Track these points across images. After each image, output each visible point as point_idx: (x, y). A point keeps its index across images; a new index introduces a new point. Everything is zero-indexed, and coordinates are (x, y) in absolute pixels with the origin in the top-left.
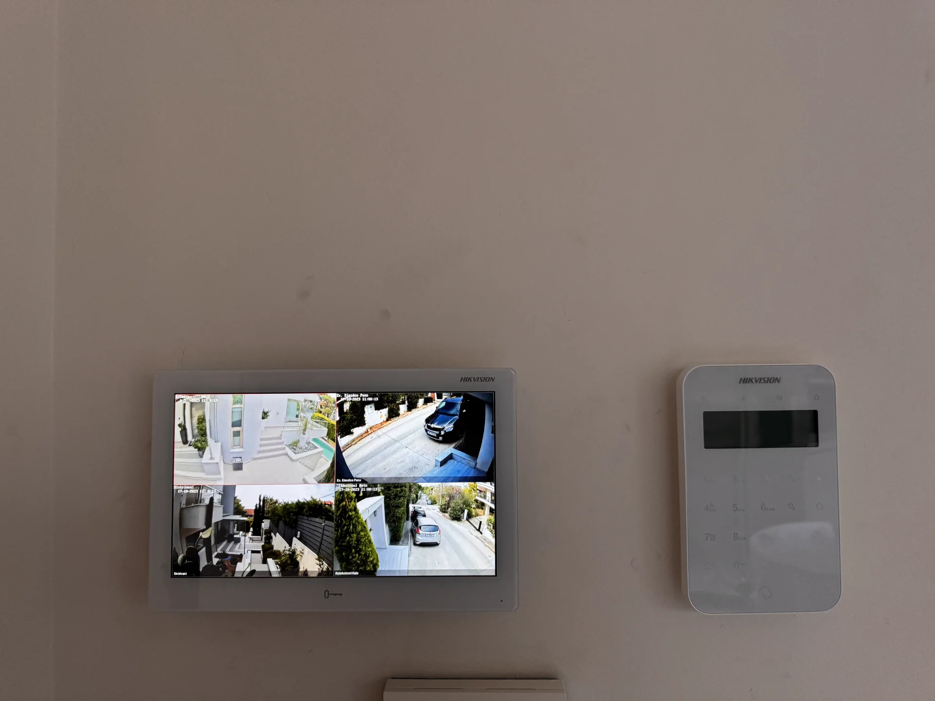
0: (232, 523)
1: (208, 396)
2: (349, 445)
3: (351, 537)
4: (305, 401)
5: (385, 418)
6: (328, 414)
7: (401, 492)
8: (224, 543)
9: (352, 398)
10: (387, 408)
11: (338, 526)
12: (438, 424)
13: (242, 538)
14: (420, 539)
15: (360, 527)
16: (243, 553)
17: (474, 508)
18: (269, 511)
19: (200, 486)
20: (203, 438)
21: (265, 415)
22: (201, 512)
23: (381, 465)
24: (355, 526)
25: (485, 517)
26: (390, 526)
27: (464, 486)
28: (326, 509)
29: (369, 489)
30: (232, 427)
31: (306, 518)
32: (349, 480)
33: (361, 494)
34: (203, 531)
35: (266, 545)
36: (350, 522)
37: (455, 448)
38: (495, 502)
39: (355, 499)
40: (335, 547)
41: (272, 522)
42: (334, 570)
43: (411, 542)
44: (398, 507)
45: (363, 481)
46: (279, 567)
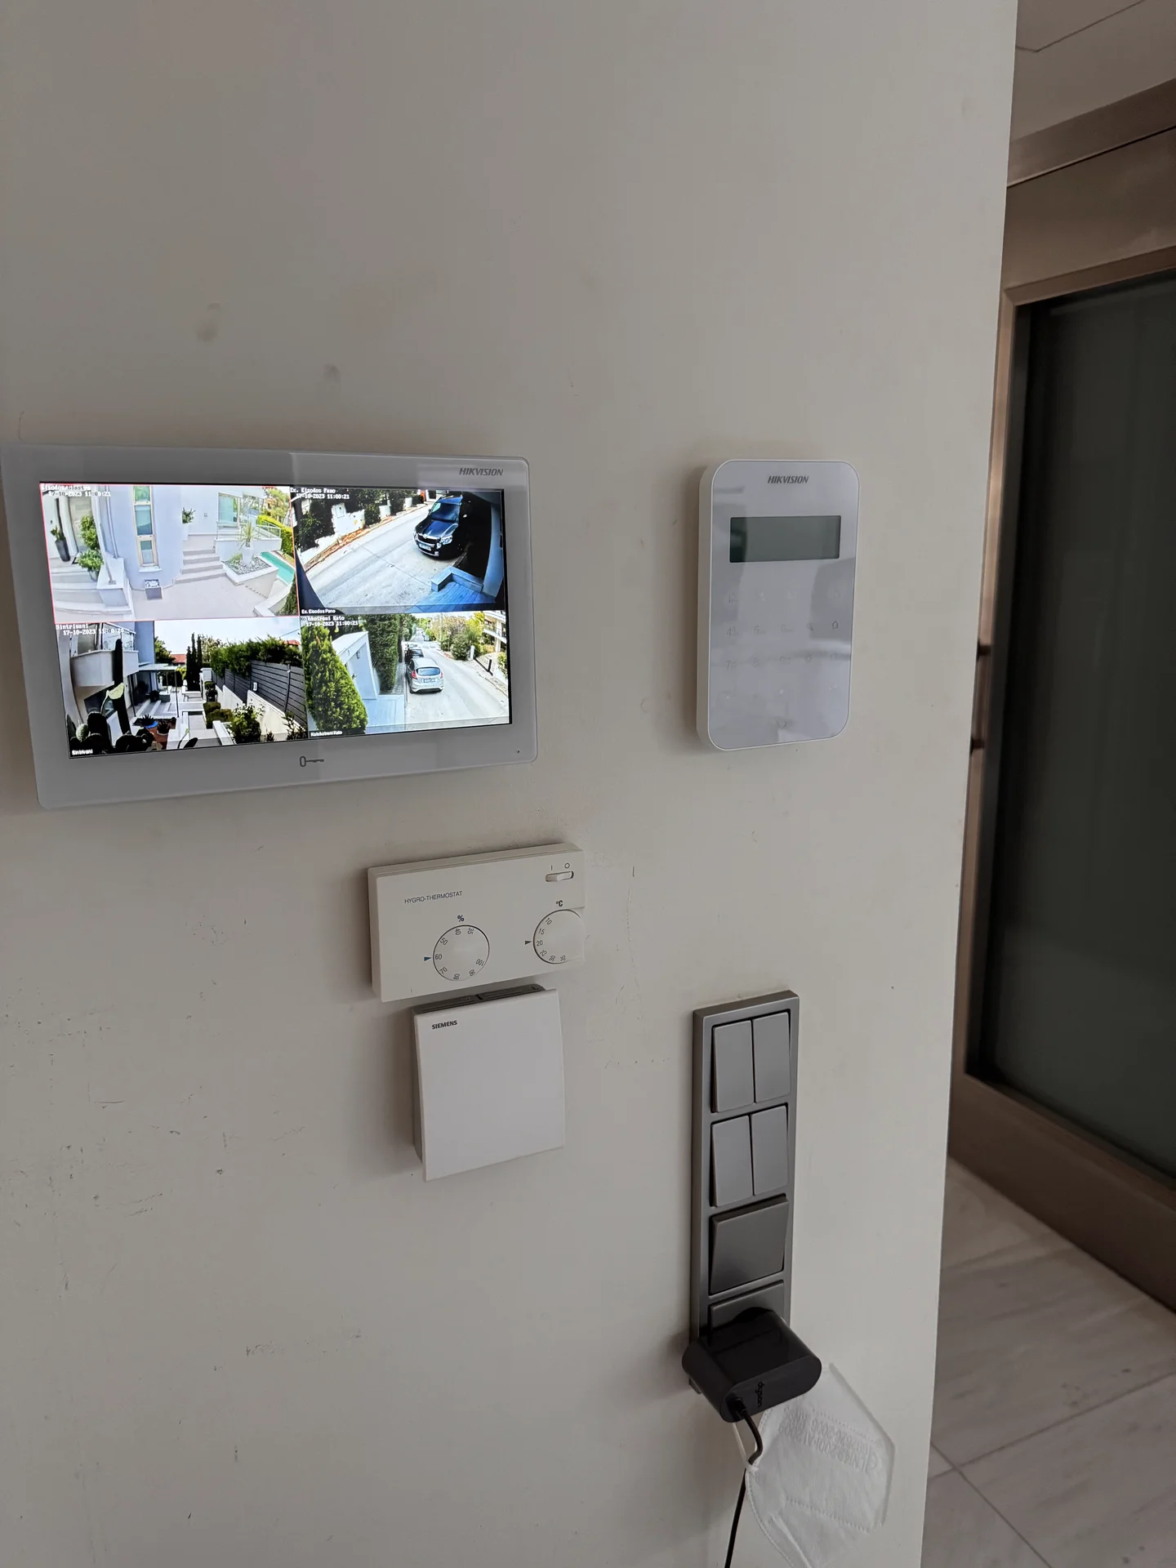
0: (154, 676)
1: (94, 487)
2: (314, 563)
3: (328, 687)
4: (245, 497)
5: (361, 524)
6: (280, 517)
7: (389, 626)
8: (147, 703)
9: (312, 494)
10: (363, 510)
11: (308, 673)
12: (431, 535)
13: (173, 696)
14: (418, 685)
15: (339, 673)
16: (176, 717)
17: (482, 644)
18: (208, 656)
19: (98, 624)
20: (95, 552)
21: (187, 517)
22: (105, 663)
23: (360, 590)
24: (332, 673)
25: (496, 654)
26: (378, 671)
27: (469, 616)
28: (291, 650)
29: (347, 623)
30: (139, 534)
31: (262, 663)
32: (319, 611)
33: (337, 630)
34: (111, 688)
35: (209, 703)
36: (324, 667)
37: (456, 566)
38: (507, 635)
39: (329, 636)
40: (308, 700)
41: (215, 670)
42: (309, 730)
43: (406, 688)
44: (386, 645)
45: (338, 613)
46: (231, 732)
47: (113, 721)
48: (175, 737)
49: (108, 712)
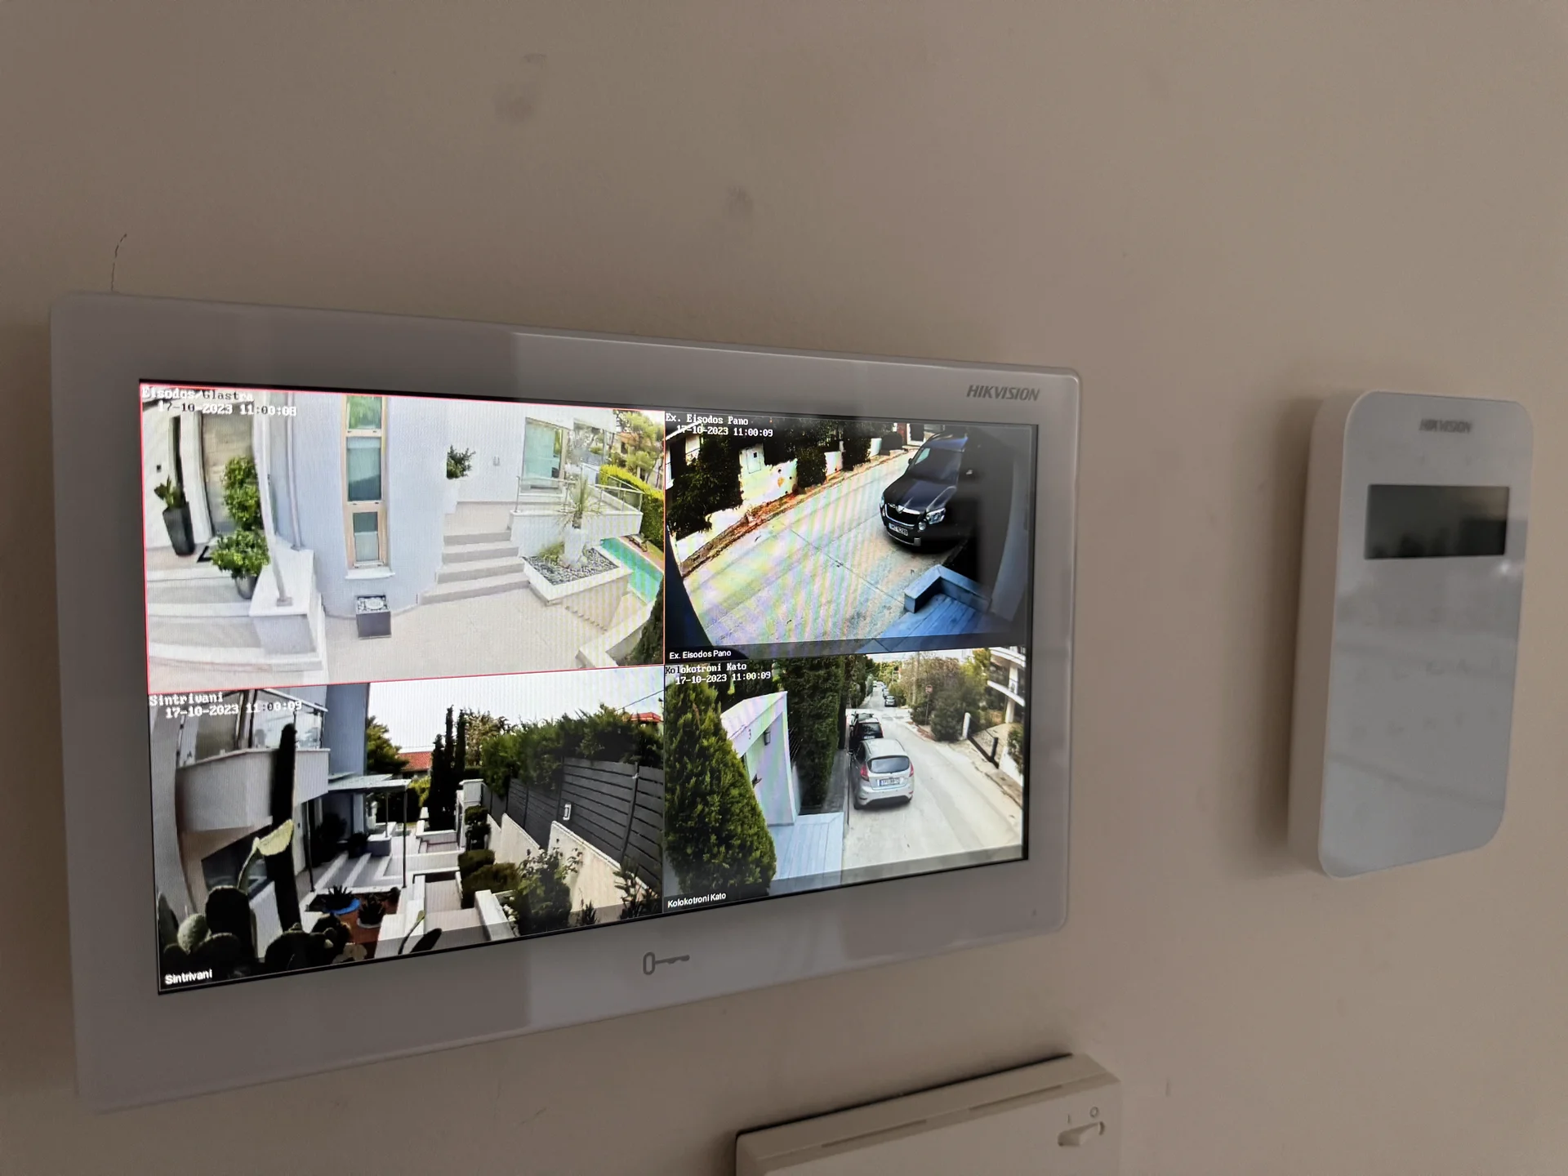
0: (360, 800)
1: (263, 396)
2: (697, 561)
3: (706, 804)
4: (578, 427)
5: (788, 486)
6: (643, 470)
7: (826, 680)
8: (339, 862)
9: (706, 426)
10: (796, 460)
11: (676, 777)
12: (909, 508)
13: (396, 844)
14: (872, 791)
15: (729, 776)
16: (400, 887)
17: (984, 709)
18: (478, 754)
19: (245, 692)
20: (251, 537)
21: (457, 466)
22: (255, 776)
23: (781, 611)
24: (716, 775)
25: (1004, 729)
26: (800, 768)
27: (964, 657)
28: (642, 733)
29: (751, 676)
30: (351, 498)
31: (585, 763)
32: (701, 655)
33: (732, 690)
34: (264, 832)
35: (472, 853)
36: (703, 765)
37: (947, 565)
38: (1026, 690)
39: (716, 703)
40: (667, 834)
41: (489, 782)
42: (666, 894)
43: (847, 801)
44: (819, 717)
45: (737, 655)
46: (510, 911)
47: (264, 904)
48: (393, 928)
49: (255, 885)
